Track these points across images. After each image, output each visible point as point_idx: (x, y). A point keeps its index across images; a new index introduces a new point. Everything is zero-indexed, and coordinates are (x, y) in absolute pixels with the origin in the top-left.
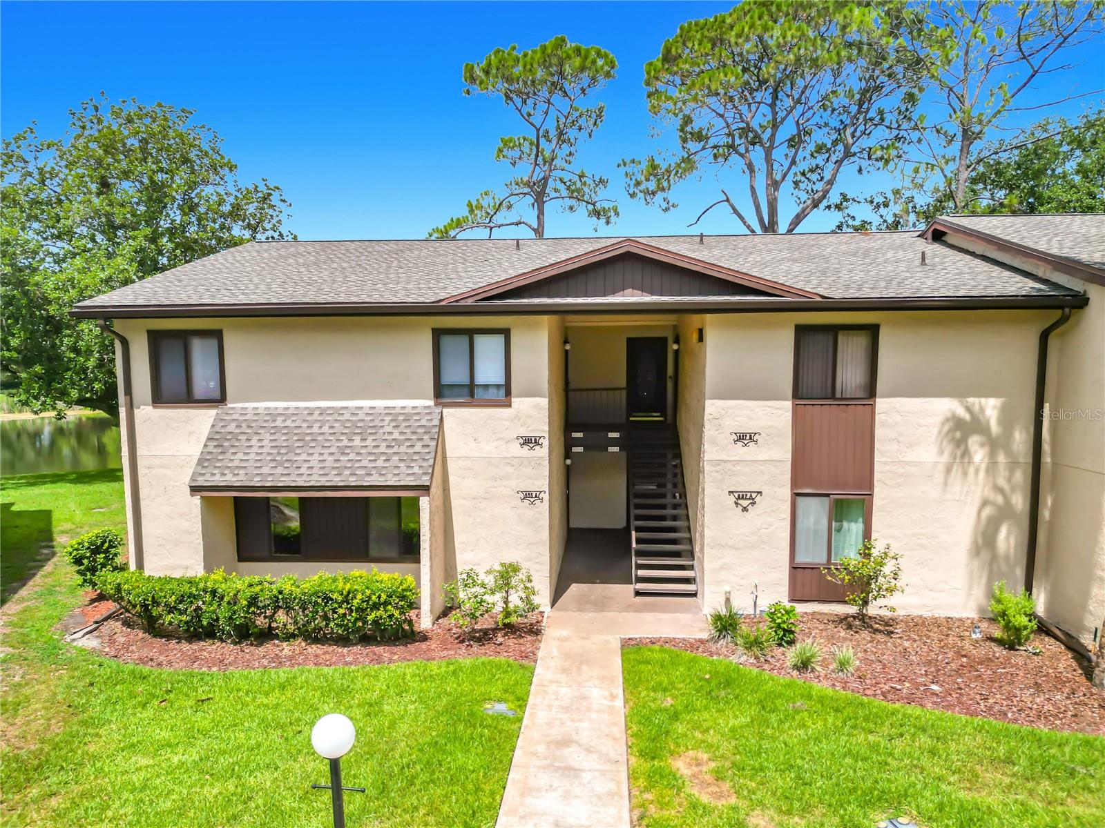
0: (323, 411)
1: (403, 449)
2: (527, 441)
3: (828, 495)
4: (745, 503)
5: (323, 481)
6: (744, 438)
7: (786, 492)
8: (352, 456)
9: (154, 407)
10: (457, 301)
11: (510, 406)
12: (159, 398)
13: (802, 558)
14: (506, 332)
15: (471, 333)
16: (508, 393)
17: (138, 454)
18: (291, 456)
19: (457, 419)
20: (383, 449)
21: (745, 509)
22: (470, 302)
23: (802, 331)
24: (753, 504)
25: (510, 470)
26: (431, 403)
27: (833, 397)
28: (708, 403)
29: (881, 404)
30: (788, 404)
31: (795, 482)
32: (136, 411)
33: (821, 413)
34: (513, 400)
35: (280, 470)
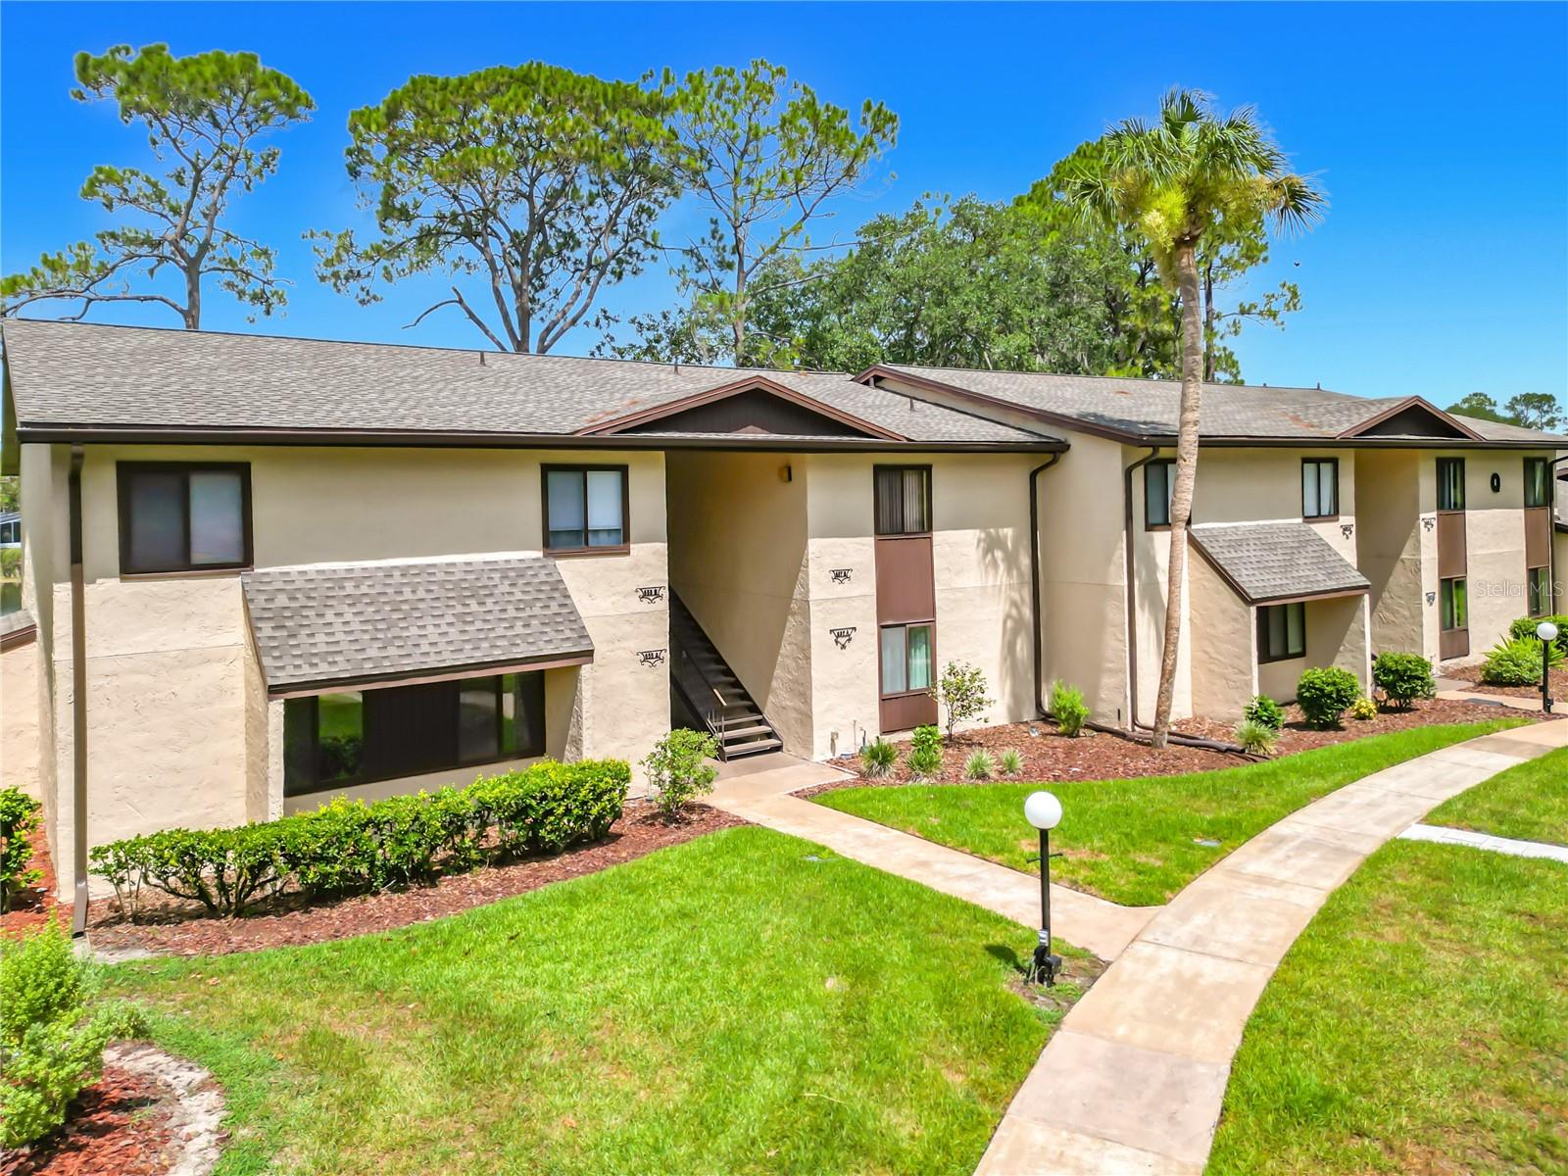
1: (537, 611)
2: (648, 594)
3: (904, 625)
4: (842, 640)
5: (461, 659)
6: (840, 575)
7: (874, 626)
8: (479, 625)
9: (123, 580)
10: (593, 433)
11: (628, 553)
12: (130, 566)
13: (887, 690)
14: (623, 470)
15: (583, 469)
16: (626, 539)
17: (87, 656)
18: (395, 632)
19: (572, 570)
20: (511, 613)
21: (843, 647)
22: (608, 434)
23: (879, 470)
24: (849, 640)
25: (628, 628)
26: (540, 554)
27: (902, 532)
28: (810, 541)
29: (938, 536)
30: (871, 540)
31: (880, 618)
32: (88, 589)
33: (895, 546)
34: (632, 546)
35: (392, 651)
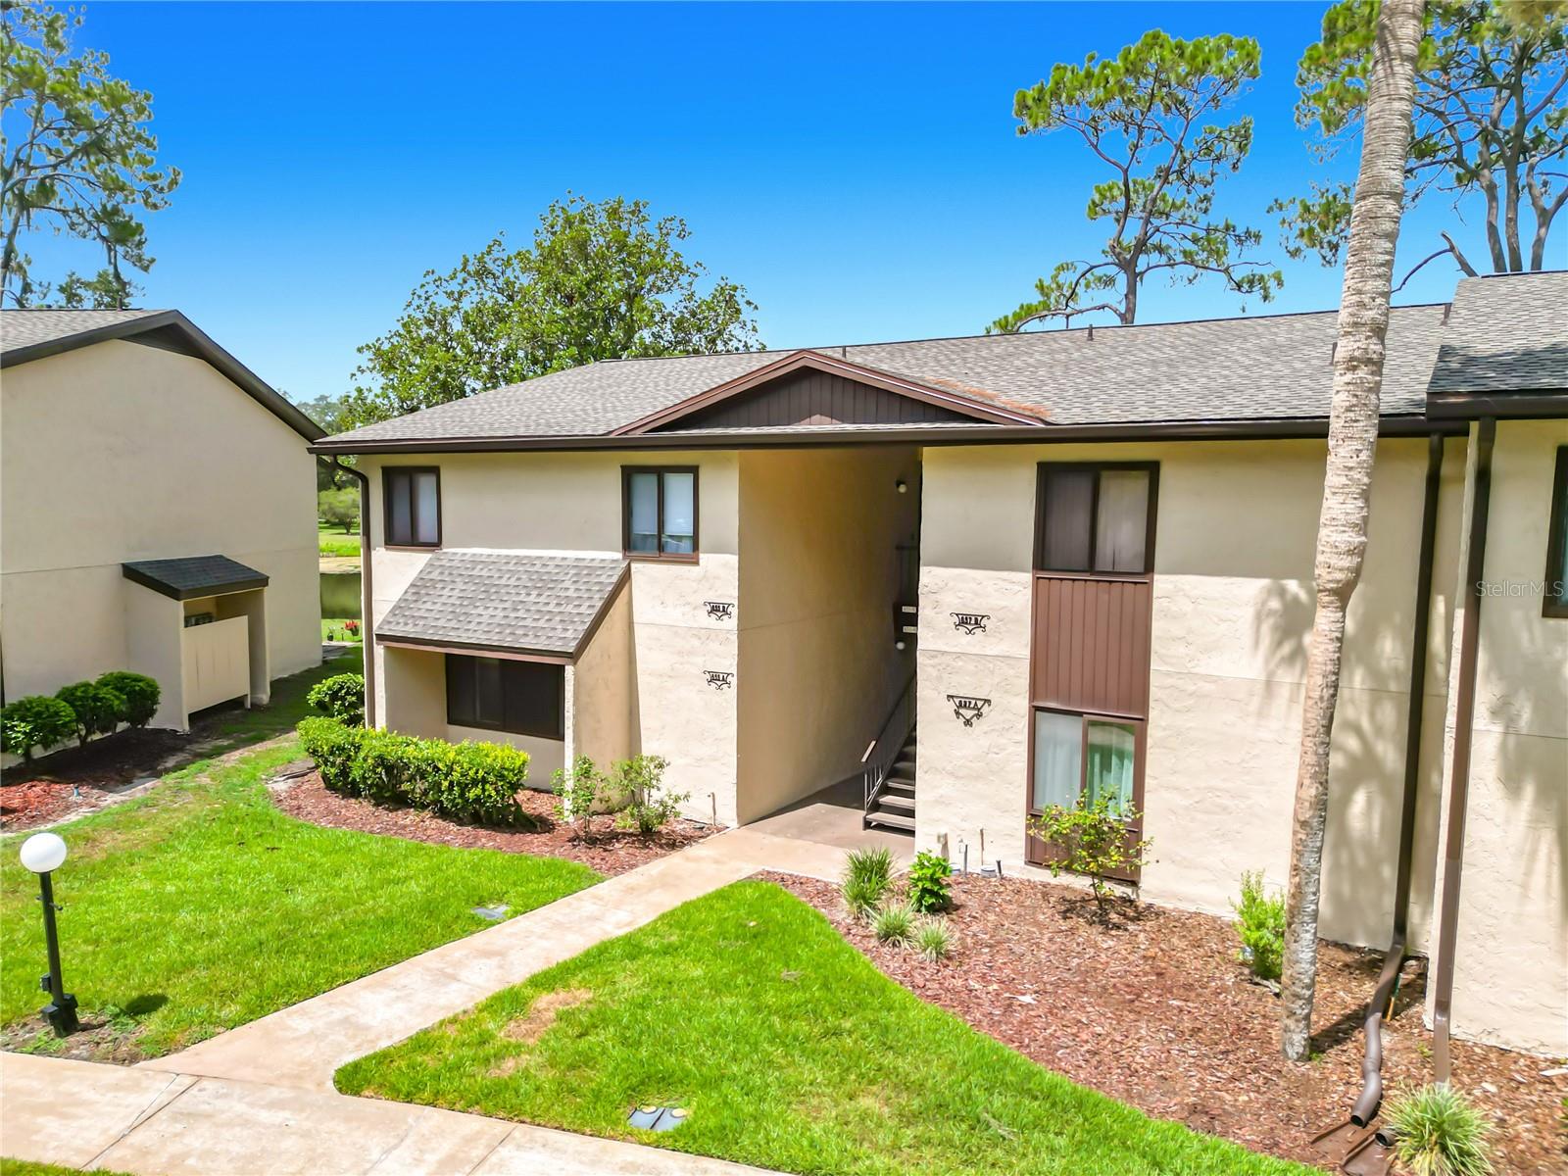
0: (519, 561)
2: (716, 609)
3: (1080, 714)
4: (968, 713)
6: (969, 622)
7: (1023, 704)
8: (521, 613)
9: (387, 549)
11: (697, 563)
12: (391, 541)
13: (1043, 805)
14: (694, 470)
15: (660, 472)
16: (696, 547)
17: (373, 598)
18: (470, 609)
19: (645, 574)
20: (551, 606)
21: (968, 723)
22: (638, 434)
23: (1048, 473)
24: (979, 716)
25: (696, 643)
26: (619, 555)
27: (1091, 566)
28: (923, 570)
29: (1161, 583)
30: (1027, 577)
31: (1034, 694)
32: (373, 553)
33: (1072, 592)
34: (701, 556)
